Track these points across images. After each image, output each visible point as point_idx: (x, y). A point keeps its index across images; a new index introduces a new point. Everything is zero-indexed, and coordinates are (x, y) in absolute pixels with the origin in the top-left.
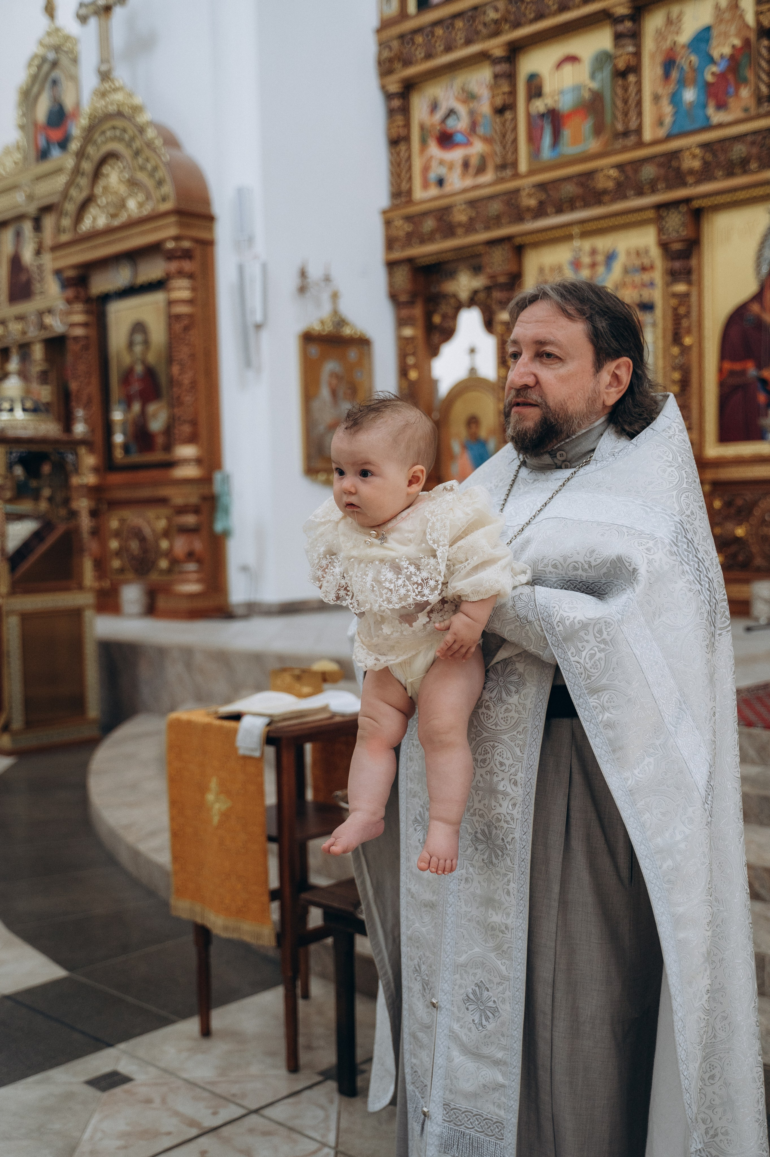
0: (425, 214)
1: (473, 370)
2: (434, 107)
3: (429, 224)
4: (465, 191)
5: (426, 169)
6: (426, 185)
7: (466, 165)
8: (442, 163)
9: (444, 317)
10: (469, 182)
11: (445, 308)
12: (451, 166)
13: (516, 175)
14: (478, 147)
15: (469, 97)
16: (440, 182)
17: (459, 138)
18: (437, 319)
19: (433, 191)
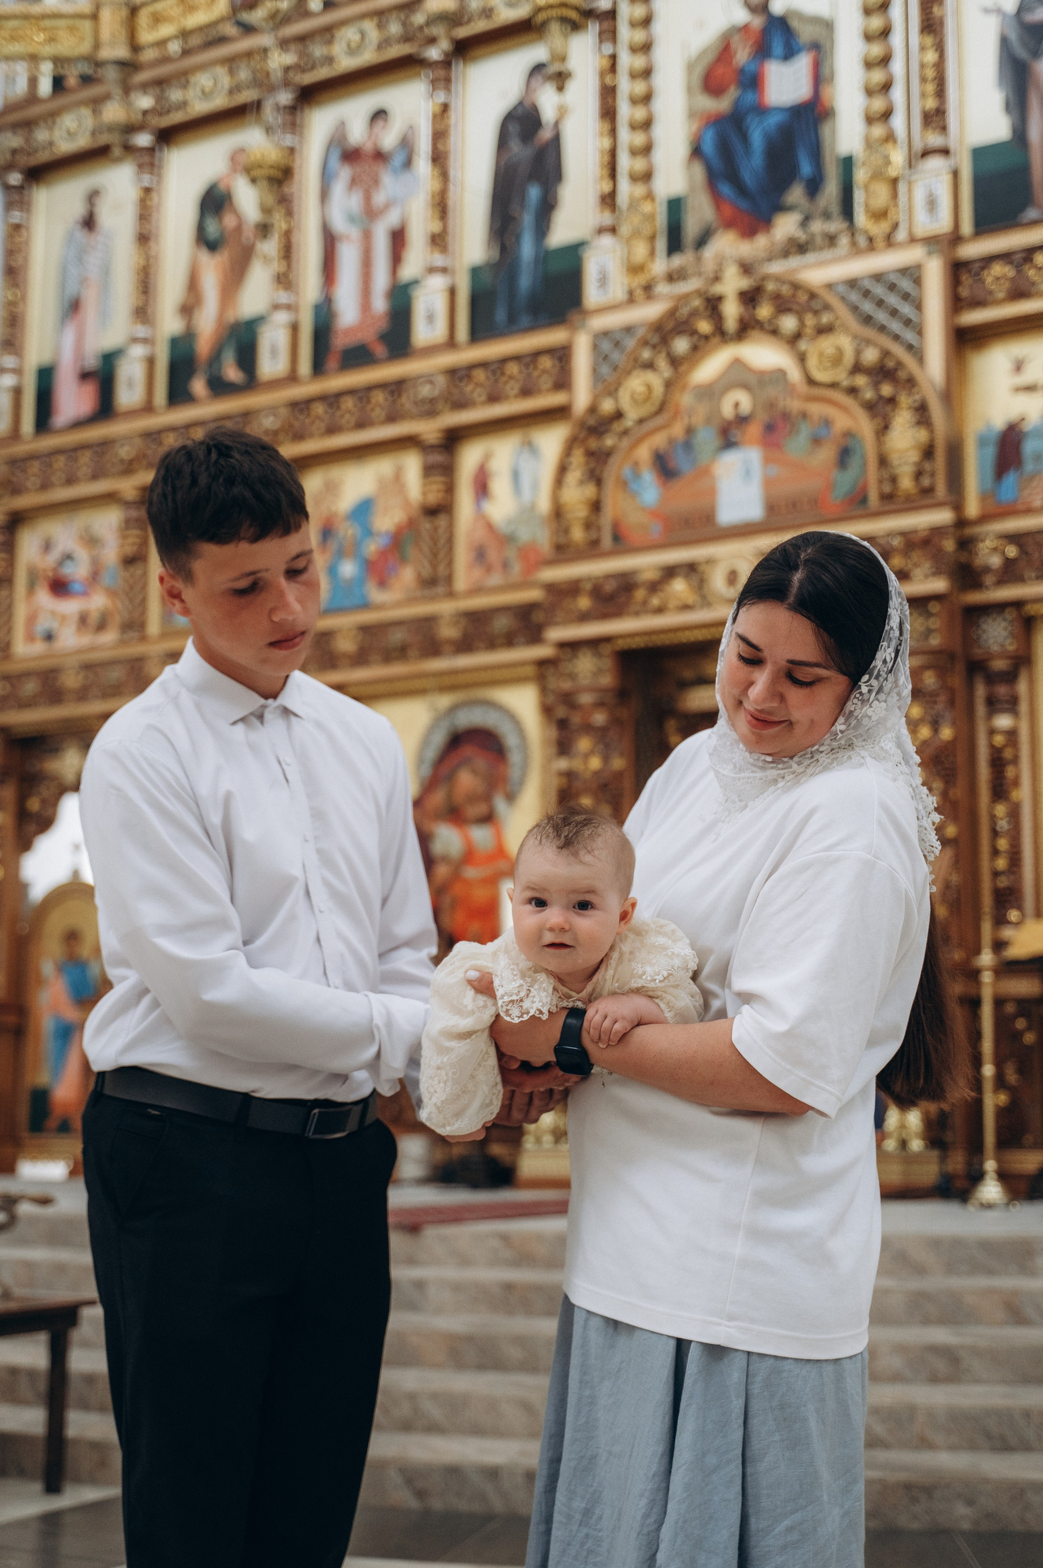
0: (26, 675)
1: (76, 874)
2: (47, 546)
3: (30, 687)
4: (79, 651)
5: (32, 619)
6: (30, 638)
7: (83, 620)
8: (53, 613)
9: (44, 802)
10: (86, 640)
11: (45, 791)
12: (63, 618)
13: (143, 638)
14: (98, 602)
15: (91, 541)
16: (49, 637)
17: (77, 587)
18: (34, 804)
19: (39, 647)
